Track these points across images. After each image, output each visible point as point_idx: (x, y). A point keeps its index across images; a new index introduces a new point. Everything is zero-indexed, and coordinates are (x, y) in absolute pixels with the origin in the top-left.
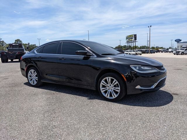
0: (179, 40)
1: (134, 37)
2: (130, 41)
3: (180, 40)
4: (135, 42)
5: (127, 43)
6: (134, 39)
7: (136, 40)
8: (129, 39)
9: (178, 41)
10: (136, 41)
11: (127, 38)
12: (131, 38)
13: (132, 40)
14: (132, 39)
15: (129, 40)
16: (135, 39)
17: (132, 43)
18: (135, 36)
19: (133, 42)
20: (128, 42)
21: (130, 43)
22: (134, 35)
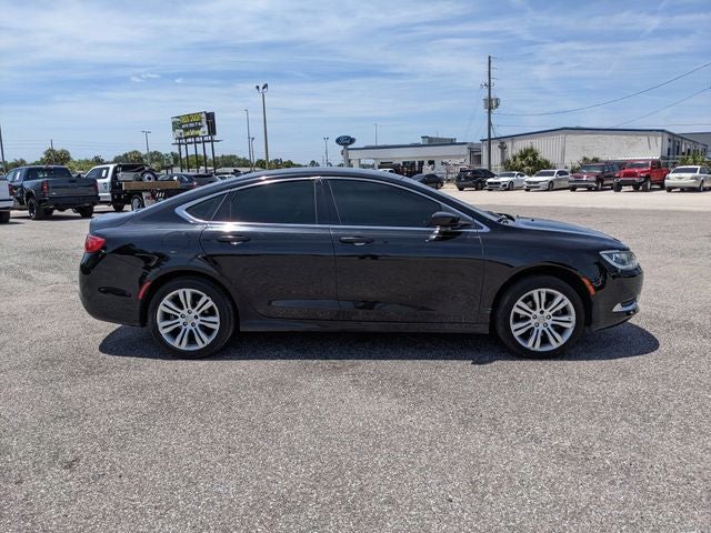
0: (348, 138)
1: (208, 123)
2: (190, 137)
3: (352, 141)
4: (212, 141)
5: (180, 144)
6: (205, 128)
7: (215, 134)
8: (186, 130)
9: (346, 141)
10: (215, 138)
11: (176, 126)
12: (192, 125)
13: (200, 132)
14: (198, 128)
15: (188, 134)
16: (212, 130)
17: (200, 146)
18: (210, 117)
19: (204, 142)
20: (180, 142)
21: (191, 143)
22: (204, 115)
